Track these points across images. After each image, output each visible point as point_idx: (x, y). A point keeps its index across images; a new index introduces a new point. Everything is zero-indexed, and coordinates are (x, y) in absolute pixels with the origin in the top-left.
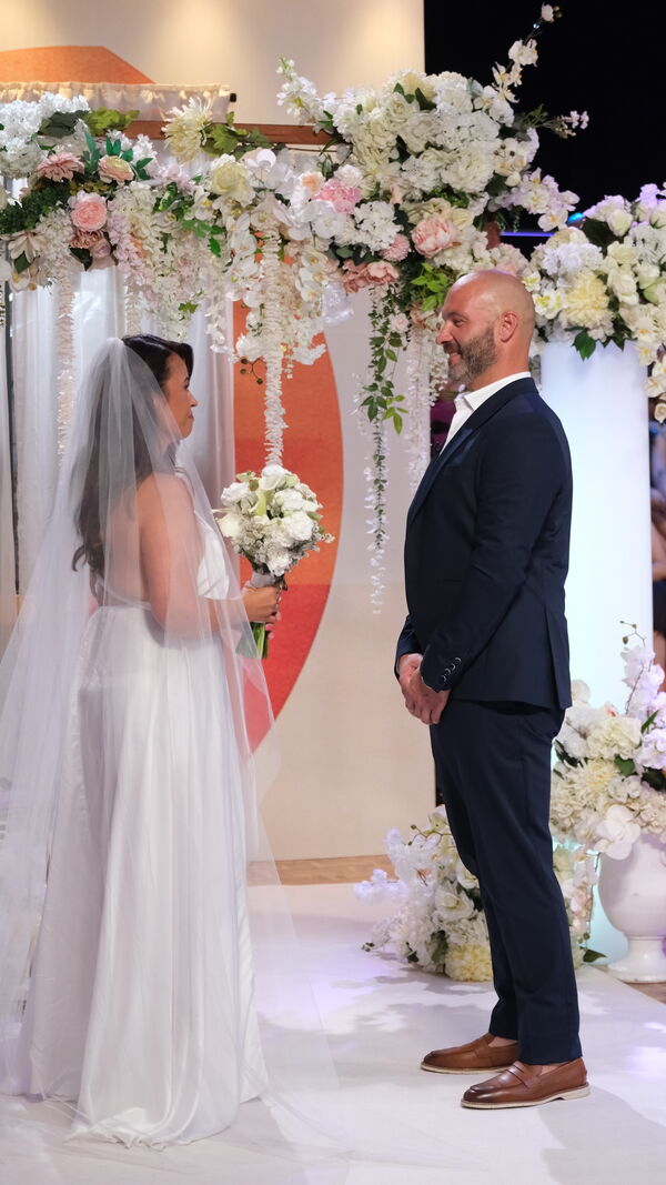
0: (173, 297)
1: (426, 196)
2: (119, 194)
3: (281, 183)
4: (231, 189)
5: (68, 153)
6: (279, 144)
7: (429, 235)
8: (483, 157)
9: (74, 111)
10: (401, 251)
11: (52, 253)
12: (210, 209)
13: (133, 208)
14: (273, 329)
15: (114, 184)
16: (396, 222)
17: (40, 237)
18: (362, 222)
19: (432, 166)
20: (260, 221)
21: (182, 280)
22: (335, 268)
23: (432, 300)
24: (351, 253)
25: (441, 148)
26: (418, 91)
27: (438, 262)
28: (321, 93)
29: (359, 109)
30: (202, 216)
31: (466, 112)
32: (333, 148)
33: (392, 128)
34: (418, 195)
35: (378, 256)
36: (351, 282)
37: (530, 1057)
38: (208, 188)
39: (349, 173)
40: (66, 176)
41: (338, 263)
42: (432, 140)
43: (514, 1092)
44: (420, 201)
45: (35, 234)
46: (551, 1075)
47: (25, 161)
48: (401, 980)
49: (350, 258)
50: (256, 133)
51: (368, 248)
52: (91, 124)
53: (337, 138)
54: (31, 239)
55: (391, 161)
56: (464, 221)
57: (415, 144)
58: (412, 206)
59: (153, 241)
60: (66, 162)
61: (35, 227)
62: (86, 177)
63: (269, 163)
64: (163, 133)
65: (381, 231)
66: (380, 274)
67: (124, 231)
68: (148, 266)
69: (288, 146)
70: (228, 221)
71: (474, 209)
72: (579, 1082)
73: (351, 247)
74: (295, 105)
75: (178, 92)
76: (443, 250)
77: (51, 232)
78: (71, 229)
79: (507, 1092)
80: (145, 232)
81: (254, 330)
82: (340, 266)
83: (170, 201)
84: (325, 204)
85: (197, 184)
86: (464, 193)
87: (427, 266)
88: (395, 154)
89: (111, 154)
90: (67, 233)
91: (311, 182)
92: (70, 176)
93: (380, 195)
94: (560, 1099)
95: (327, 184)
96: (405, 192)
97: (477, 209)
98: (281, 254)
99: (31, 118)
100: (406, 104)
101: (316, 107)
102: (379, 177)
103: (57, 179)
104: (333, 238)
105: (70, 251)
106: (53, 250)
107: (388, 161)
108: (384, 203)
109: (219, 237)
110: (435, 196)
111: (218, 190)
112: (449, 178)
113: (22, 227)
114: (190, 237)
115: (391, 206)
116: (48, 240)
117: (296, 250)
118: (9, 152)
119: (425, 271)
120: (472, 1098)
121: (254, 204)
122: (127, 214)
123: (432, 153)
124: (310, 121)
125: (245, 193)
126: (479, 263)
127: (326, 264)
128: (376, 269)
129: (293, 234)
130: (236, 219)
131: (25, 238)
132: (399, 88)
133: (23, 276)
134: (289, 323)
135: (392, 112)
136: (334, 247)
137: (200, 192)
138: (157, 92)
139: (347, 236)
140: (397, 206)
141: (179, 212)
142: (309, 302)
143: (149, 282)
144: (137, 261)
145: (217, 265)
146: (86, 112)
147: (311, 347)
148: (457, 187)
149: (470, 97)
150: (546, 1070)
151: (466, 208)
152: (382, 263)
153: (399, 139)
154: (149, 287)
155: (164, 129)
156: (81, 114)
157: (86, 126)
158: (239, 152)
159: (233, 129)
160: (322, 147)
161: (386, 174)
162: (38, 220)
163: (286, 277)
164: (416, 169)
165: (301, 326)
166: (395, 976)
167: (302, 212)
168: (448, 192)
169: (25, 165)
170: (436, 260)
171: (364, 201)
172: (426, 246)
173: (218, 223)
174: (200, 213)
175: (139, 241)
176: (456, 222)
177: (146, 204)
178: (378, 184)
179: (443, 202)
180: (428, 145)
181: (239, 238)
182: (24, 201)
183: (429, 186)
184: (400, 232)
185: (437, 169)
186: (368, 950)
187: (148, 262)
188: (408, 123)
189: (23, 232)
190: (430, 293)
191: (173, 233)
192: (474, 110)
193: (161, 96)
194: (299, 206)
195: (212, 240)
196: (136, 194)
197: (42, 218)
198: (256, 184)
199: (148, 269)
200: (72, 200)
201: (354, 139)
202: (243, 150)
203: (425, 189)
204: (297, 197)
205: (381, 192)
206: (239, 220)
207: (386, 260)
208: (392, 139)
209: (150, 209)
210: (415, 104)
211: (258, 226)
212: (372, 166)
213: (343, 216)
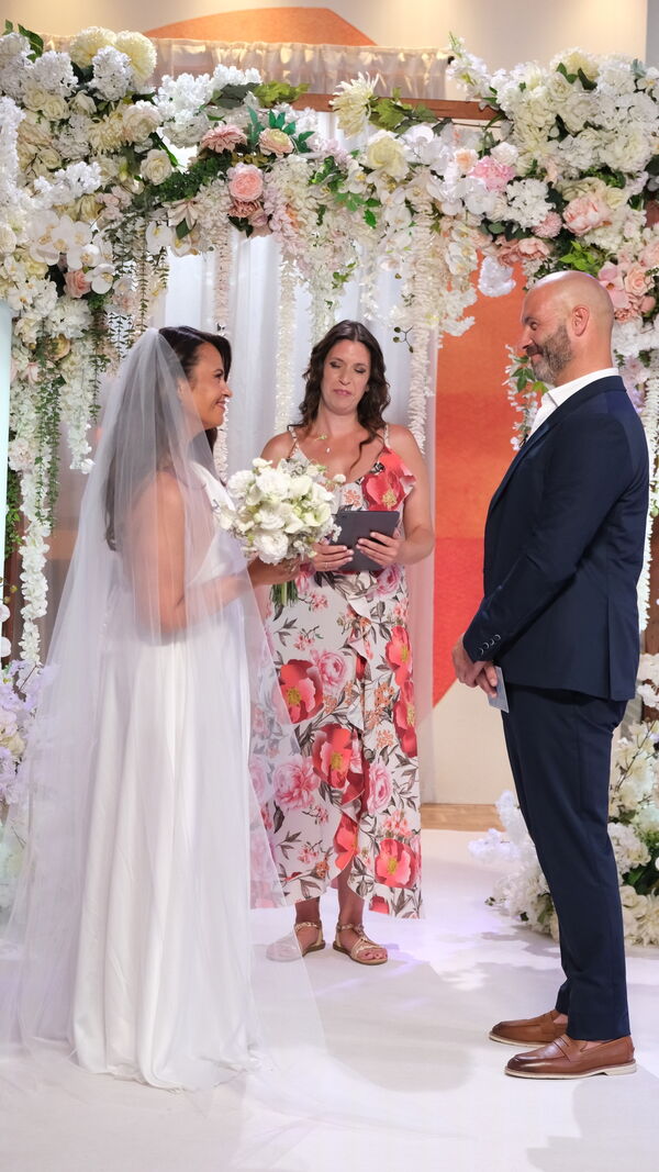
0: (324, 266)
1: (583, 175)
2: (276, 167)
3: (435, 160)
4: (386, 163)
5: (233, 125)
6: (446, 118)
7: (579, 214)
8: (640, 138)
9: (246, 83)
10: (551, 230)
11: (208, 222)
12: (364, 183)
13: (291, 179)
14: (421, 301)
15: (273, 156)
16: (547, 200)
17: (199, 206)
18: (513, 199)
19: (590, 144)
20: (416, 195)
21: (335, 250)
22: (488, 243)
24: (503, 229)
25: (599, 128)
26: (580, 70)
27: (588, 240)
28: (491, 72)
29: (523, 87)
30: (355, 190)
31: (627, 92)
32: (498, 123)
33: (552, 107)
34: (575, 173)
35: (530, 232)
36: (504, 257)
37: (576, 1032)
38: (363, 163)
39: (506, 151)
40: (228, 147)
41: (491, 238)
42: (591, 120)
43: (556, 1064)
44: (576, 179)
45: (195, 203)
46: (592, 1051)
47: (192, 131)
48: (506, 938)
49: (502, 233)
50: (422, 108)
51: (519, 225)
52: (261, 97)
53: (501, 115)
54: (190, 207)
55: (550, 139)
56: (618, 201)
57: (573, 123)
58: (570, 184)
59: (307, 212)
60: (229, 134)
61: (195, 195)
62: (246, 149)
63: (425, 140)
64: (331, 106)
65: (532, 207)
66: (530, 251)
67: (279, 202)
68: (302, 236)
69: (454, 120)
70: (383, 195)
71: (632, 188)
72: (626, 1059)
73: (503, 223)
74: (464, 81)
75: (396, 54)
76: (593, 229)
77: (209, 202)
78: (228, 199)
79: (548, 1064)
80: (299, 203)
81: (407, 301)
82: (494, 241)
83: (325, 174)
84: (476, 181)
85: (354, 158)
86: (621, 173)
87: (576, 245)
88: (555, 133)
89: (273, 127)
90: (224, 203)
91: (465, 159)
92: (231, 148)
93: (536, 172)
94: (603, 1074)
95: (481, 161)
96: (561, 170)
97: (636, 188)
98: (436, 227)
99: (197, 91)
100: (567, 84)
101: (482, 84)
102: (536, 155)
103: (219, 150)
104: (484, 214)
105: (228, 220)
106: (209, 218)
107: (546, 138)
108: (537, 182)
109: (374, 210)
110: (591, 176)
111: (373, 165)
112: (607, 158)
113: (182, 196)
114: (345, 209)
115: (544, 184)
116: (206, 209)
117: (449, 225)
118: (177, 123)
119: (574, 249)
120: (516, 1066)
121: (409, 179)
122: (284, 186)
123: (590, 133)
124: (476, 97)
125: (400, 168)
126: (630, 243)
127: (478, 240)
128: (526, 245)
129: (445, 209)
130: (391, 192)
131: (184, 206)
132: (561, 68)
133: (184, 242)
134: (441, 295)
135: (554, 94)
136: (486, 222)
137: (354, 167)
138: (377, 54)
139: (500, 212)
140: (550, 184)
141: (333, 185)
142: (458, 276)
143: (303, 251)
144: (290, 231)
145: (372, 236)
146: (257, 85)
147: (460, 319)
148: (614, 166)
149: (633, 78)
150: (591, 1045)
151: (621, 188)
152: (533, 240)
153: (558, 118)
154: (302, 257)
155: (331, 103)
156: (252, 87)
157: (255, 98)
158: (399, 129)
159: (399, 104)
160: (486, 123)
161: (544, 152)
162: (198, 190)
163: (438, 250)
164: (573, 148)
165: (451, 298)
166: (502, 933)
167: (454, 188)
168: (605, 171)
169: (192, 135)
170: (586, 238)
171: (519, 179)
172: (576, 225)
173: (374, 196)
174: (354, 186)
175: (294, 212)
176: (609, 203)
177: (302, 177)
178: (535, 162)
179: (599, 182)
180: (587, 125)
181: (393, 207)
182: (190, 169)
183: (585, 165)
184: (552, 210)
185: (595, 148)
186: (491, 905)
187: (302, 232)
188: (568, 103)
189: (183, 200)
191: (329, 205)
192: (637, 91)
193: (380, 57)
194: (451, 182)
195: (367, 212)
196: (292, 167)
197: (202, 187)
198: (413, 159)
199: (302, 239)
200: (230, 171)
201: (515, 117)
202: (407, 124)
203: (582, 168)
204: (451, 173)
205: (538, 171)
206: (394, 194)
207: (537, 237)
208: (551, 118)
209: (305, 181)
210: (578, 82)
211: (414, 200)
212: (531, 144)
213: (494, 193)
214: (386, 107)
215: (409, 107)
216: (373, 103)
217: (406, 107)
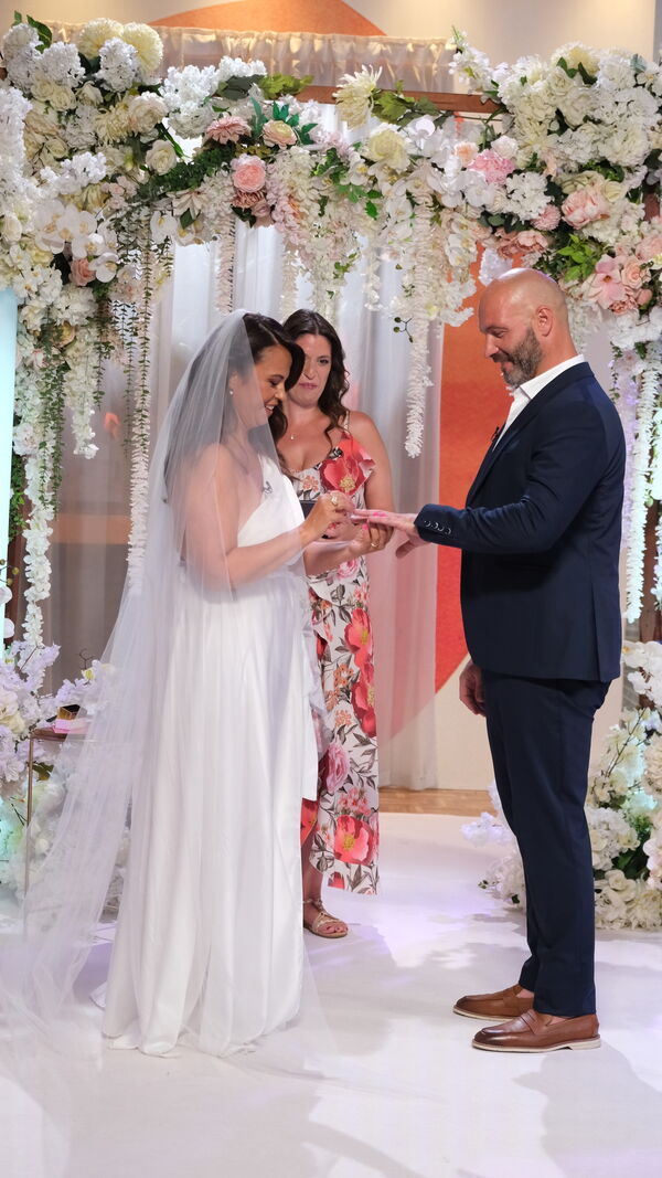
0: (326, 256)
1: (582, 168)
2: (279, 158)
3: (436, 153)
4: (388, 156)
5: (237, 117)
6: (448, 111)
7: (577, 207)
8: (639, 132)
9: (250, 75)
10: (550, 223)
11: (211, 213)
12: (366, 175)
13: (294, 168)
14: (421, 292)
15: (276, 148)
16: (546, 194)
17: (203, 196)
18: (512, 192)
19: (589, 138)
20: (417, 187)
21: (336, 241)
22: (488, 235)
23: (576, 270)
24: (502, 221)
25: (598, 122)
26: (580, 65)
27: (586, 233)
28: (494, 66)
29: (524, 80)
30: (356, 182)
31: (626, 87)
32: (499, 116)
33: (552, 101)
34: (574, 166)
35: (529, 225)
36: (503, 249)
38: (365, 155)
39: (506, 145)
40: (232, 139)
41: (490, 230)
42: (590, 114)
43: (521, 1038)
44: (576, 172)
45: (199, 193)
46: (557, 1026)
47: (198, 122)
48: (498, 920)
49: (501, 226)
50: (424, 100)
51: (519, 218)
52: (265, 88)
53: (502, 108)
54: (194, 198)
55: (550, 132)
56: (616, 195)
57: (573, 117)
58: (570, 177)
59: (308, 203)
60: (234, 125)
61: (199, 186)
62: (251, 140)
63: (427, 133)
64: (335, 98)
65: (530, 200)
66: (529, 243)
67: (282, 193)
68: (304, 227)
69: (462, 114)
70: (384, 187)
71: (630, 182)
72: (591, 1034)
73: (503, 215)
74: (467, 74)
75: (405, 44)
76: (591, 222)
77: (213, 192)
78: (232, 190)
79: (514, 1037)
80: (301, 194)
81: (407, 291)
82: (493, 233)
83: (327, 166)
84: (476, 174)
85: (356, 150)
86: (620, 167)
87: (574, 237)
88: (555, 126)
89: (277, 119)
90: (227, 194)
91: (465, 152)
92: (235, 139)
93: (535, 166)
94: (568, 1048)
95: (481, 154)
96: (560, 164)
97: (635, 181)
98: (436, 219)
99: (202, 83)
100: (567, 78)
101: (484, 77)
102: (536, 148)
103: (223, 141)
104: (484, 206)
105: (231, 211)
106: (212, 209)
107: (546, 132)
108: (536, 175)
109: (375, 201)
110: (590, 169)
111: (374, 157)
112: (606, 152)
113: (186, 186)
114: (346, 200)
115: (543, 177)
116: (210, 200)
117: (450, 216)
118: (183, 114)
119: (572, 242)
120: (483, 1039)
121: (410, 171)
122: (287, 177)
123: (590, 127)
124: (477, 90)
125: (400, 160)
126: (627, 236)
127: (477, 232)
128: (525, 238)
129: (446, 201)
130: (392, 184)
131: (188, 196)
132: (562, 63)
133: (188, 231)
134: (441, 286)
135: (554, 88)
136: (486, 214)
137: (356, 158)
138: (385, 44)
139: (500, 205)
140: (549, 177)
141: (335, 177)
142: (457, 267)
143: (305, 242)
144: (292, 221)
145: (373, 227)
146: (263, 76)
147: (460, 309)
148: (613, 160)
149: (633, 72)
150: (556, 1020)
151: (620, 181)
152: (532, 232)
153: (558, 112)
154: (304, 247)
155: (335, 95)
156: (257, 78)
157: (259, 90)
158: (401, 122)
159: (402, 96)
160: (488, 116)
161: (544, 146)
162: (202, 180)
163: (439, 241)
164: (572, 141)
165: (450, 289)
166: (493, 915)
167: (455, 180)
168: (604, 165)
169: (197, 126)
170: (584, 231)
171: (518, 172)
172: (574, 218)
173: (375, 188)
174: (356, 177)
175: (297, 203)
176: (608, 196)
177: (304, 169)
178: (535, 155)
179: (597, 176)
180: (586, 119)
181: (394, 199)
182: (195, 159)
183: (584, 158)
184: (551, 203)
185: (595, 142)
186: (484, 887)
187: (304, 223)
188: (568, 97)
189: (188, 190)
190: (575, 264)
191: (331, 196)
192: (637, 85)
193: (389, 48)
194: (452, 175)
195: (369, 204)
196: (295, 158)
197: (206, 178)
198: (414, 152)
199: (304, 230)
200: (234, 162)
201: (516, 110)
202: (409, 117)
203: (581, 161)
204: (451, 166)
205: (538, 164)
206: (396, 185)
207: (536, 229)
208: (551, 112)
209: (307, 172)
210: (578, 77)
211: (415, 192)
212: (531, 137)
213: (494, 186)
214: (389, 100)
215: (412, 99)
216: (376, 96)
217: (409, 99)
